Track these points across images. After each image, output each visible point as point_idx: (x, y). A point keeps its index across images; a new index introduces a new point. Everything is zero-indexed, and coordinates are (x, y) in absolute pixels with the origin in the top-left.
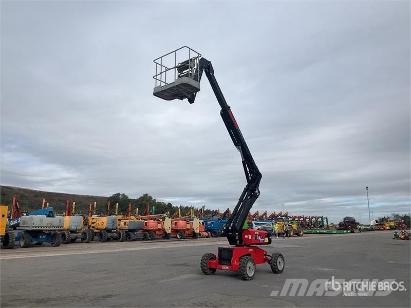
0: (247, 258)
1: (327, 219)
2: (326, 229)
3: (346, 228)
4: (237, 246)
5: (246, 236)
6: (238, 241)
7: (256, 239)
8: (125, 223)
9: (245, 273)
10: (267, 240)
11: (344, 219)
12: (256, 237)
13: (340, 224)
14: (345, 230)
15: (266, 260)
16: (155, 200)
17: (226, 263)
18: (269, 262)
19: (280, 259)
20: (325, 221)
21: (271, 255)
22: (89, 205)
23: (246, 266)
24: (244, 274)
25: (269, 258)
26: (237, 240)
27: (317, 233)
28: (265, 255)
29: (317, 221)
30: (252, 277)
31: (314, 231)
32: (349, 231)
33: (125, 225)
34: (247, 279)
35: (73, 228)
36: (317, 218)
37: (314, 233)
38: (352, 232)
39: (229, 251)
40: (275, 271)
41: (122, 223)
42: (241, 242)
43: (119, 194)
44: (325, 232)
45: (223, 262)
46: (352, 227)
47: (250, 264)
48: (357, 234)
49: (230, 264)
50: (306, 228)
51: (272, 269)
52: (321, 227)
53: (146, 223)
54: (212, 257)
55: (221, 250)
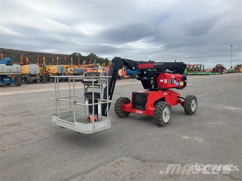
0: (163, 104)
1: (203, 66)
2: (203, 72)
3: (217, 71)
4: (152, 90)
5: (162, 81)
6: (153, 86)
7: (172, 83)
8: (71, 70)
9: (161, 120)
10: (182, 84)
11: (216, 66)
12: (172, 81)
13: (214, 69)
14: (217, 72)
15: (179, 102)
16: (98, 56)
17: (140, 108)
18: (183, 104)
19: (193, 102)
20: (202, 67)
21: (185, 98)
22: (52, 59)
23: (162, 113)
24: (159, 121)
25: (183, 100)
26: (152, 84)
27: (198, 75)
28: (178, 97)
29: (197, 67)
30: (167, 123)
31: (197, 73)
32: (219, 73)
33: (71, 71)
34: (163, 125)
35: (33, 73)
36: (197, 65)
37: (197, 75)
38: (221, 74)
39: (144, 96)
40: (188, 112)
41: (69, 70)
42: (156, 86)
43: (76, 53)
44: (204, 74)
45: (137, 106)
46: (221, 71)
47: (166, 110)
48: (224, 75)
49: (144, 109)
50: (190, 72)
51: (186, 111)
52: (199, 71)
53: (86, 70)
54: (126, 101)
55: (134, 94)
